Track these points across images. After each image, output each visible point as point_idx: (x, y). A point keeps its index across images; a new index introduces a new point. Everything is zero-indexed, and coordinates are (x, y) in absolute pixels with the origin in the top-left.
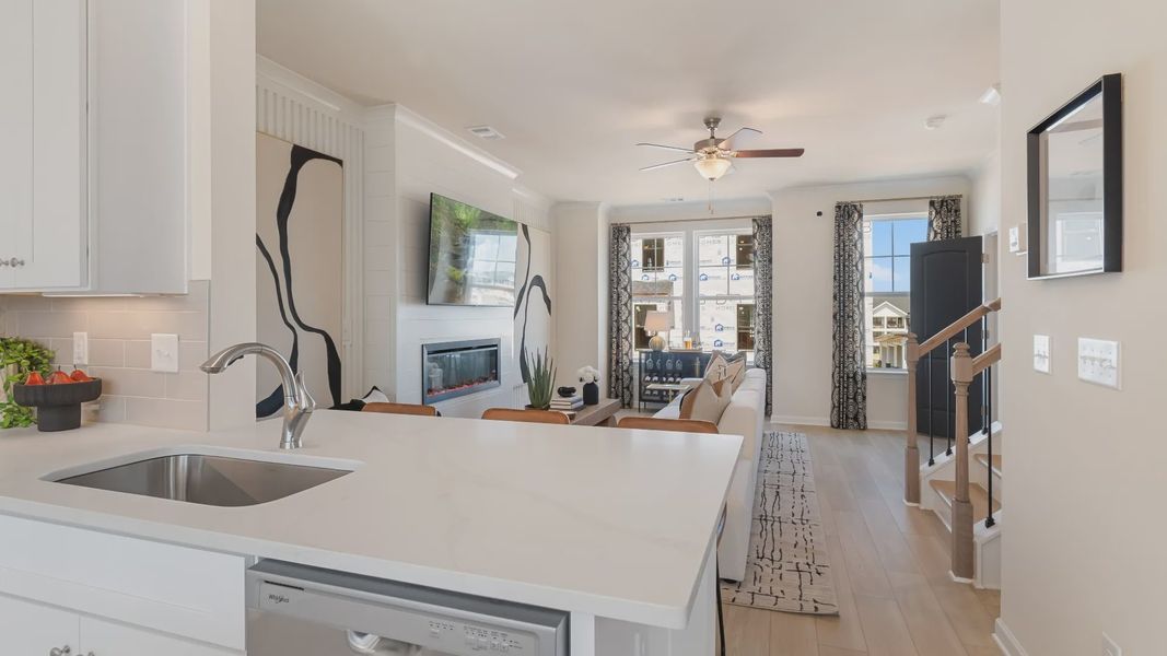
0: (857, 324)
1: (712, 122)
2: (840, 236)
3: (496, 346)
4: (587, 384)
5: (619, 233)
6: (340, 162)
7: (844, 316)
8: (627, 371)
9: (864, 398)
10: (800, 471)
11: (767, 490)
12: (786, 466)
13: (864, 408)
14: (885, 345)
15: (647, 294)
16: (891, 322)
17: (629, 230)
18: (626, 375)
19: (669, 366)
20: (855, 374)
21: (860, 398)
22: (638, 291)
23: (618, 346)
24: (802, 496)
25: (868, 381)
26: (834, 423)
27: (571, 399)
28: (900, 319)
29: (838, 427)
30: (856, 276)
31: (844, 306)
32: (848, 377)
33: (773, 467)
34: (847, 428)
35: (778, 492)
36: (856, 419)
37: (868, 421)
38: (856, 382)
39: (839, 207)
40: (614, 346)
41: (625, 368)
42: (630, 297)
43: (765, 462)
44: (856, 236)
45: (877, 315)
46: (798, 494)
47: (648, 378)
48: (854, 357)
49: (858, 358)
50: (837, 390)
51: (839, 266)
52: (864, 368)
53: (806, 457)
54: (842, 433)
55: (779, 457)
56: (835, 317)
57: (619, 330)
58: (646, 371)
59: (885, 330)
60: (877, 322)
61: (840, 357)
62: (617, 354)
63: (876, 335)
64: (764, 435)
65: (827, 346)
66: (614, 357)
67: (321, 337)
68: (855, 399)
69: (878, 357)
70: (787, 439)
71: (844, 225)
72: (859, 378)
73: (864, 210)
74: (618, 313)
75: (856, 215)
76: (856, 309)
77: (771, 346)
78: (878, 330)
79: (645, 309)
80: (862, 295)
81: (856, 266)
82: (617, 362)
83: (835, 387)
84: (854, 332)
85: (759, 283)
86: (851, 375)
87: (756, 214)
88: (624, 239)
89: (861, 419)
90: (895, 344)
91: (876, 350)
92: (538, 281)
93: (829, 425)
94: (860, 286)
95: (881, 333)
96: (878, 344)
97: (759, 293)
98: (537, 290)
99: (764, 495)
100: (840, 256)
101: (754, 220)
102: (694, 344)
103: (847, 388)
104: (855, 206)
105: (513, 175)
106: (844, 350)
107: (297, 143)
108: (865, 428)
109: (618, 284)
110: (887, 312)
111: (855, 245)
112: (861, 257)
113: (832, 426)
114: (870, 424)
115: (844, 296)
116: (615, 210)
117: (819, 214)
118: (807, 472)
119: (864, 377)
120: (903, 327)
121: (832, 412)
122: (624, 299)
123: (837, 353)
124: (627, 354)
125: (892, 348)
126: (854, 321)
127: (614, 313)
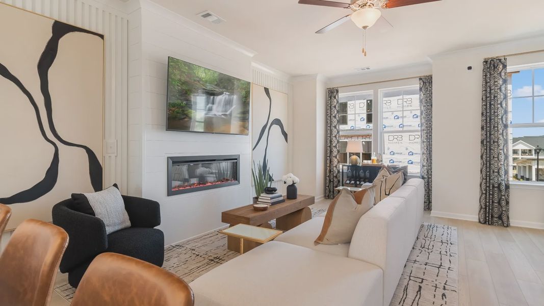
0: (501, 147)
2: (486, 83)
3: (236, 159)
4: (289, 186)
5: (331, 93)
6: (102, 36)
7: (490, 142)
8: (336, 177)
9: (507, 203)
10: (446, 264)
11: (411, 282)
12: (434, 258)
13: (507, 210)
14: (520, 165)
16: (524, 152)
17: (337, 91)
18: (335, 180)
19: (362, 175)
20: (500, 185)
21: (503, 203)
23: (331, 162)
24: (444, 295)
25: (511, 190)
26: (482, 220)
27: (273, 195)
28: (530, 151)
29: (485, 223)
30: (501, 112)
31: (490, 135)
32: (493, 187)
33: (422, 258)
34: (492, 224)
35: (420, 287)
36: (500, 218)
37: (511, 220)
38: (500, 191)
39: (486, 62)
40: (328, 162)
41: (335, 175)
42: (338, 132)
43: (417, 252)
44: (501, 82)
45: (515, 148)
46: (440, 292)
47: (348, 182)
48: (498, 172)
49: (502, 172)
50: (484, 196)
51: (486, 105)
52: (508, 180)
53: (454, 249)
54: (487, 227)
55: (431, 247)
56: (482, 142)
57: (331, 152)
58: (348, 177)
59: (520, 156)
60: (515, 152)
61: (487, 172)
62: (330, 166)
63: (514, 159)
64: (422, 226)
65: (477, 164)
66: (328, 168)
67: (84, 151)
68: (499, 203)
69: (515, 172)
70: (440, 230)
71: (490, 75)
72: (503, 188)
73: (508, 63)
74: (331, 142)
75: (501, 67)
76: (501, 137)
77: (431, 163)
78: (515, 156)
80: (506, 126)
81: (501, 104)
82: (330, 171)
83: (482, 193)
84: (499, 154)
85: (423, 121)
86: (496, 185)
87: (422, 74)
88: (335, 97)
89: (504, 218)
90: (527, 165)
91: (514, 167)
92: (278, 121)
93: (478, 221)
94: (504, 119)
95: (517, 158)
96: (515, 164)
97: (424, 128)
98: (276, 129)
99: (406, 289)
100: (487, 97)
101: (420, 79)
102: (378, 161)
103: (493, 195)
104: (500, 60)
105: (252, 55)
106: (490, 167)
107: (57, 19)
108: (507, 226)
109: (331, 125)
110: (521, 146)
111: (500, 89)
112: (506, 97)
113: (480, 222)
114: (513, 222)
115: (490, 127)
116: (330, 79)
117: (470, 68)
118: (452, 266)
119: (507, 187)
120: (532, 155)
121: (480, 211)
123: (484, 168)
124: (336, 167)
125: (525, 167)
126: (499, 146)
127: (329, 142)
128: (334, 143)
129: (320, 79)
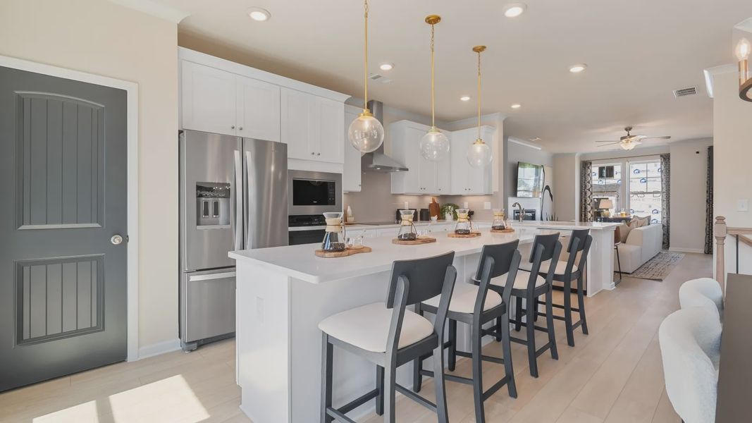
1: (628, 129)
3: (534, 212)
5: (585, 165)
11: (652, 264)
15: (601, 192)
17: (591, 163)
22: (595, 190)
23: (585, 215)
24: (668, 266)
26: (706, 251)
29: (708, 253)
33: (659, 260)
35: (657, 264)
39: (709, 149)
40: (583, 215)
42: (591, 193)
43: (656, 259)
50: (708, 235)
54: (709, 255)
57: (585, 208)
61: (709, 220)
74: (585, 201)
79: (599, 200)
85: (664, 186)
87: (663, 153)
88: (589, 168)
92: (547, 188)
93: (703, 252)
97: (664, 190)
98: (547, 191)
101: (661, 156)
102: (626, 215)
113: (705, 253)
116: (584, 155)
117: (698, 152)
121: (705, 246)
122: (589, 193)
123: (708, 218)
124: (590, 219)
127: (583, 200)
128: (588, 201)
129: (577, 155)
